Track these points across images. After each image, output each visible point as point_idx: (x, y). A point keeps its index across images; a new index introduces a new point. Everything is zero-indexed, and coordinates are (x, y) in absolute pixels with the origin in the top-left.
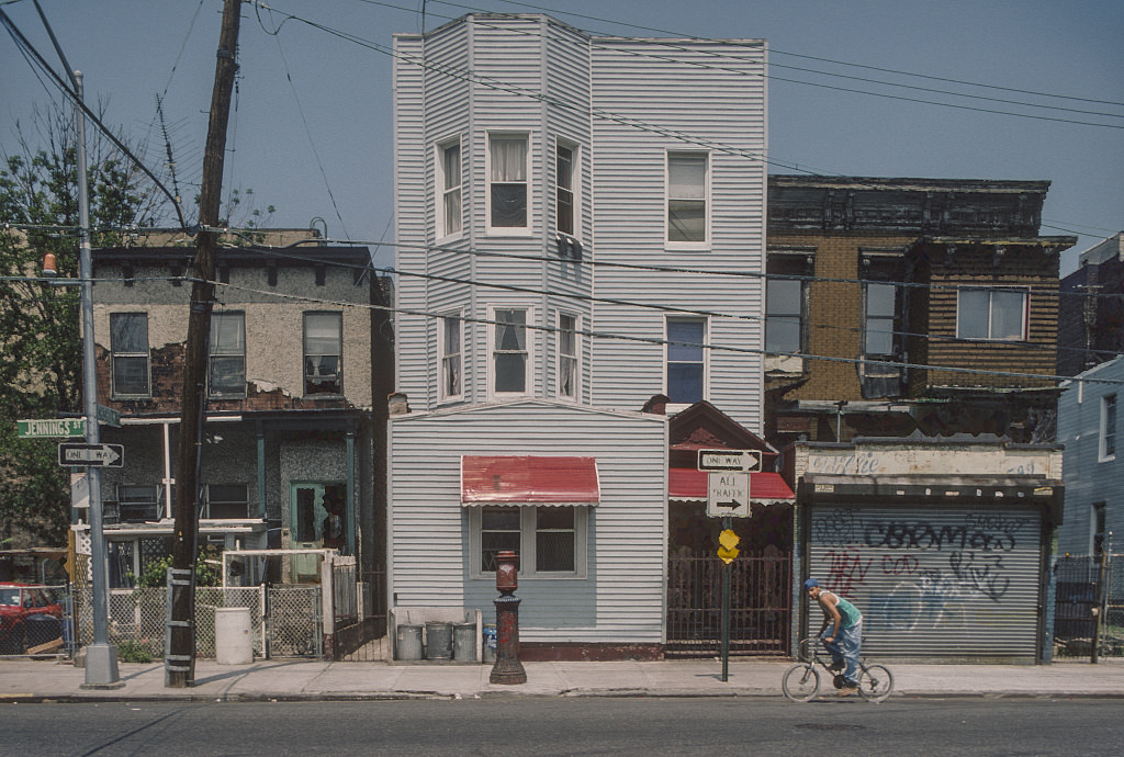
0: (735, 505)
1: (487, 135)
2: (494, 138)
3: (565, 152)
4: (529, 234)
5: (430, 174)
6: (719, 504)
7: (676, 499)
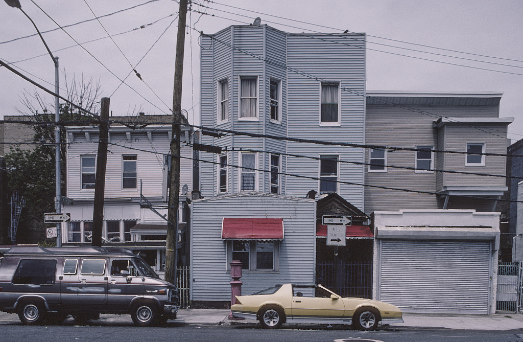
0: (339, 240)
1: (239, 77)
2: (243, 78)
3: (274, 84)
4: (258, 120)
5: (214, 95)
6: (332, 240)
7: (319, 237)
